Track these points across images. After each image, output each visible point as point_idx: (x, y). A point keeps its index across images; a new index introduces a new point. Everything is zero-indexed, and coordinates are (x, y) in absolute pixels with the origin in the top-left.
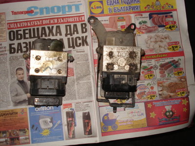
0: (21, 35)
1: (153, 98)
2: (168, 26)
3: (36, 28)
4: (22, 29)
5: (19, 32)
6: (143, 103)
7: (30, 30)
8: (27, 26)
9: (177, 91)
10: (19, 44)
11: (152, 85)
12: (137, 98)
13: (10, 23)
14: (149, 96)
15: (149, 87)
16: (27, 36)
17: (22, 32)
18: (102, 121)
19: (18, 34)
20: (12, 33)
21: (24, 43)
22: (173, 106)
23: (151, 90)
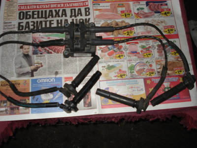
0: (30, 15)
1: (152, 75)
2: (164, 12)
3: (44, 10)
4: (31, 11)
5: (29, 13)
6: (142, 80)
7: (38, 12)
8: (36, 9)
9: (174, 69)
10: (28, 23)
11: (150, 63)
12: (137, 74)
13: (21, 6)
14: (148, 73)
15: (148, 64)
16: (36, 16)
17: (31, 13)
19: (27, 15)
20: (22, 14)
21: (32, 22)
22: (172, 83)
23: (150, 68)
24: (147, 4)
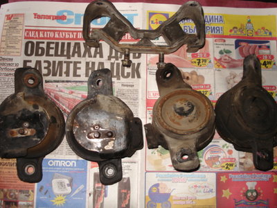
0: (42, 49)
1: (231, 168)
2: (263, 61)
3: (66, 42)
4: (46, 41)
5: (41, 45)
6: (215, 174)
7: (57, 44)
8: (54, 38)
10: (39, 63)
11: (229, 149)
12: (206, 165)
13: (29, 30)
14: (224, 164)
15: (226, 150)
16: (52, 52)
17: (44, 46)
18: (147, 194)
19: (38, 48)
20: (30, 44)
21: (45, 62)
22: (260, 183)
23: (228, 155)
24: (237, 44)
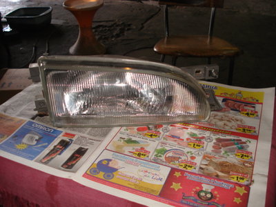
1: (189, 168)
2: (246, 112)
6: (170, 169)
11: (193, 155)
12: (164, 160)
14: (183, 164)
15: (189, 155)
18: (96, 162)
23: (189, 159)
24: (224, 101)
